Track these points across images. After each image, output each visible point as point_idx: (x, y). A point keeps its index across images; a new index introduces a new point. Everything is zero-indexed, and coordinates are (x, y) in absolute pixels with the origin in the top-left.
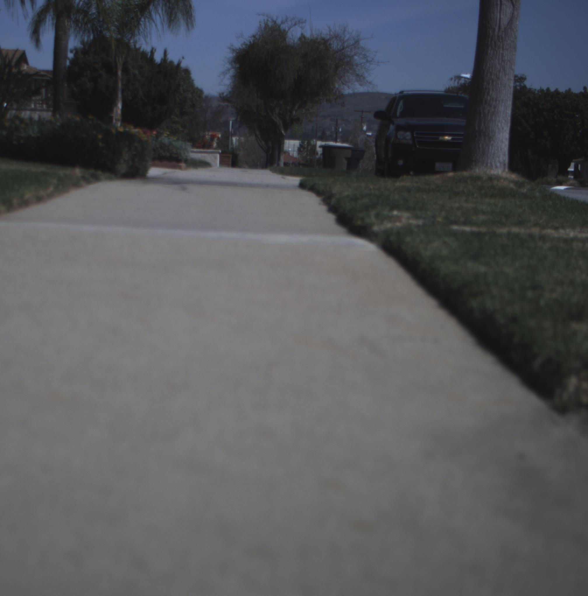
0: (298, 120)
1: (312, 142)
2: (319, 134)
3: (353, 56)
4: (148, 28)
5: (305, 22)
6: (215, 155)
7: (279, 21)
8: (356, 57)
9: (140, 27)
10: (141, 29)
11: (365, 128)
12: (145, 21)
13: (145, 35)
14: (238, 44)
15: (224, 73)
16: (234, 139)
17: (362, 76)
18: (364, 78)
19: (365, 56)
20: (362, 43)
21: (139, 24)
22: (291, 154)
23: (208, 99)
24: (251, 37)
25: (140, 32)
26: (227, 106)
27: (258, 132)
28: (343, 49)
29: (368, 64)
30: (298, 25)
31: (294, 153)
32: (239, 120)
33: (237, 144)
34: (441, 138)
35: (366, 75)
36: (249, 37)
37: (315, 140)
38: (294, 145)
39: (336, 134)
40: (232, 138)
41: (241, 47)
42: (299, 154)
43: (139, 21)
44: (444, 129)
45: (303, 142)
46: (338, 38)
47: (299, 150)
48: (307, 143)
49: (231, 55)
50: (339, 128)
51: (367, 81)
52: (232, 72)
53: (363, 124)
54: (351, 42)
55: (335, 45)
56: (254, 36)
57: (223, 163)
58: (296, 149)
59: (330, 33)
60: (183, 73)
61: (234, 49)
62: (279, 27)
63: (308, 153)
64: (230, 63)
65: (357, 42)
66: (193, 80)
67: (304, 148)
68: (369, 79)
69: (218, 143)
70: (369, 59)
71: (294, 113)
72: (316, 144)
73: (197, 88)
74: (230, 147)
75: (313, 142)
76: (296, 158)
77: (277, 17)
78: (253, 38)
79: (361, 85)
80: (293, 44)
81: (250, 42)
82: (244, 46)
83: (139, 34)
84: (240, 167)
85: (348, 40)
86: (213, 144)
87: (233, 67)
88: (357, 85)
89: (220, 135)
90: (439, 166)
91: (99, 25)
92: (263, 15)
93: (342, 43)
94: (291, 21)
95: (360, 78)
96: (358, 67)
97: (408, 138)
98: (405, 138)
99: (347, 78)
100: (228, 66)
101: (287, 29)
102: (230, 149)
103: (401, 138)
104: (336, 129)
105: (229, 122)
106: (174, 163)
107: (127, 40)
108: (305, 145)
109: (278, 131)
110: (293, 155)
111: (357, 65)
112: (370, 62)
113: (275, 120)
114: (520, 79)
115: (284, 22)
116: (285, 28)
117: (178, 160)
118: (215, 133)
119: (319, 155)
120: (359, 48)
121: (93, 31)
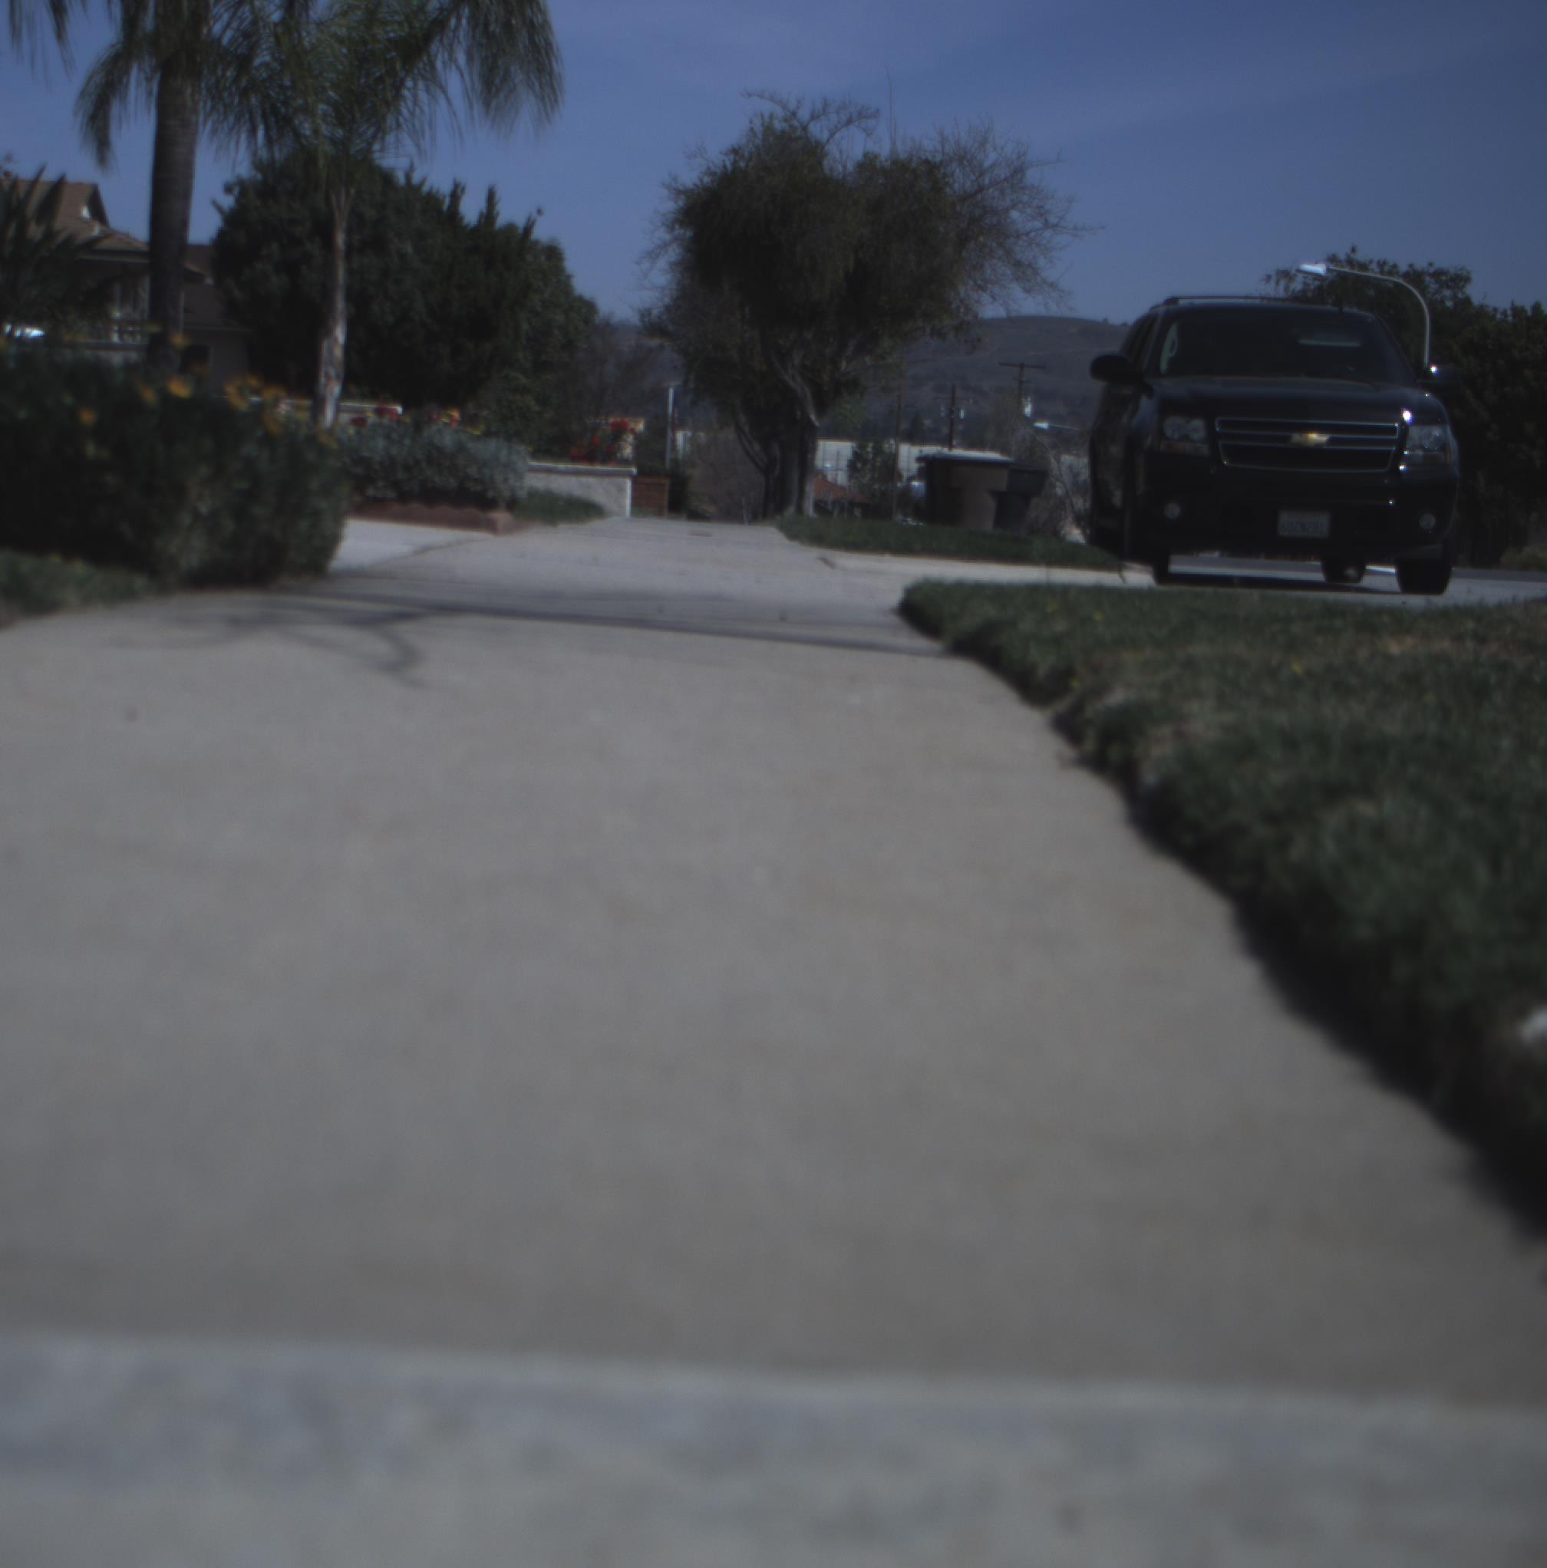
0: (853, 385)
1: (886, 446)
2: (905, 425)
3: (1007, 210)
5: (876, 114)
6: (620, 480)
7: (804, 114)
8: (1014, 214)
9: (402, 104)
10: (405, 111)
11: (1028, 410)
12: (415, 86)
13: (415, 130)
14: (690, 176)
15: (652, 255)
16: (680, 436)
17: (1030, 265)
18: (1036, 272)
19: (1041, 213)
20: (1032, 176)
21: (398, 96)
22: (830, 478)
23: (608, 329)
24: (726, 154)
25: (401, 120)
26: (661, 347)
27: (743, 419)
28: (981, 189)
29: (1047, 233)
30: (857, 123)
31: (837, 475)
32: (691, 385)
33: (688, 449)
34: (1296, 438)
35: (1042, 262)
36: (721, 153)
37: (892, 442)
38: (838, 454)
39: (952, 424)
40: (674, 435)
41: (698, 182)
42: (851, 477)
43: (398, 87)
44: (1305, 413)
45: (862, 447)
46: (965, 162)
47: (852, 467)
48: (874, 448)
49: (670, 206)
50: (959, 410)
51: (1045, 282)
52: (674, 253)
53: (1023, 400)
54: (1003, 173)
55: (960, 181)
56: (735, 151)
57: (643, 504)
58: (844, 464)
59: (943, 147)
60: (543, 258)
61: (681, 188)
62: (805, 128)
63: (876, 476)
64: (670, 226)
65: (1019, 171)
66: (569, 277)
67: (865, 462)
68: (1050, 274)
69: (637, 448)
70: (1053, 220)
71: (844, 365)
72: (897, 450)
73: (580, 299)
74: (669, 456)
75: (889, 445)
76: (842, 488)
77: (799, 102)
78: (732, 157)
79: (1028, 291)
80: (841, 177)
81: (724, 167)
82: (707, 179)
83: (399, 125)
84: (695, 516)
85: (993, 166)
86: (620, 449)
87: (676, 239)
88: (1016, 290)
89: (640, 426)
90: (1290, 523)
91: (282, 97)
92: (761, 96)
93: (977, 174)
94: (838, 113)
95: (1025, 273)
96: (1020, 242)
97: (1196, 436)
98: (1186, 438)
99: (988, 271)
100: (663, 235)
101: (825, 135)
102: (668, 464)
103: (1176, 436)
104: (952, 412)
105: (666, 390)
106: (472, 511)
107: (364, 145)
108: (868, 452)
109: (799, 413)
110: (836, 480)
111: (1018, 236)
112: (1055, 226)
113: (792, 384)
114: (1452, 280)
115: (818, 117)
116: (822, 131)
117: (486, 503)
118: (626, 420)
119: (904, 479)
120: (1023, 188)
121: (264, 117)
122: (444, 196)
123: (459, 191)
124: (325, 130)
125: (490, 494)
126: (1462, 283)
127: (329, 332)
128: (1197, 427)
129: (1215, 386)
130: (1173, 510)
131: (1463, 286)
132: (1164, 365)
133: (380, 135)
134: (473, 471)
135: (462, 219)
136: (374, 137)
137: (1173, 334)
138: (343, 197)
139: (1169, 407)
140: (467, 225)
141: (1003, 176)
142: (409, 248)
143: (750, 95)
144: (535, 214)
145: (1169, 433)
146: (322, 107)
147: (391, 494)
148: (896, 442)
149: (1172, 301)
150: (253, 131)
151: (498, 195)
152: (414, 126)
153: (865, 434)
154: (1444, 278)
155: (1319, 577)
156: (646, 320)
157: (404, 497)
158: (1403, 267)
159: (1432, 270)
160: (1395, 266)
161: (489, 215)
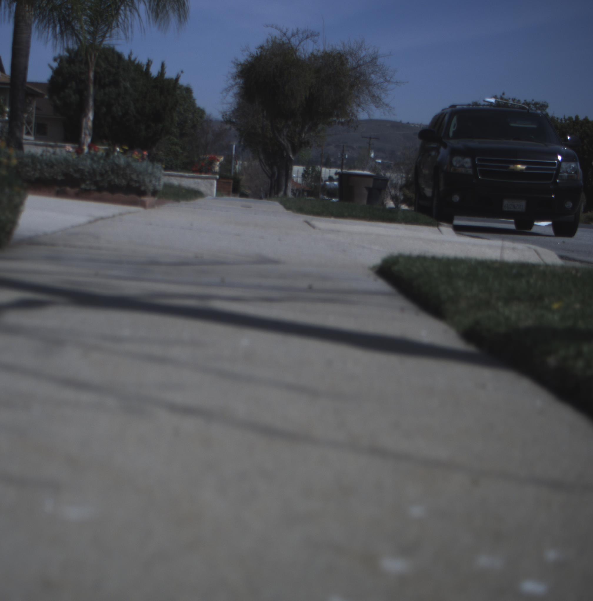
0: (307, 144)
1: (317, 169)
2: (324, 160)
3: (370, 74)
4: (129, 18)
5: (318, 34)
6: (212, 181)
7: (289, 34)
8: (373, 76)
9: (119, 17)
10: (120, 20)
11: (372, 155)
12: (125, 9)
13: (125, 28)
14: (243, 58)
15: (227, 90)
16: (237, 164)
17: (378, 97)
18: (380, 100)
19: (384, 75)
20: (380, 61)
21: (118, 14)
22: (295, 180)
23: (209, 121)
24: (258, 49)
25: (119, 24)
26: (231, 129)
27: (262, 157)
28: (359, 66)
29: (385, 84)
30: (310, 38)
31: (298, 179)
32: (242, 143)
33: (240, 168)
34: (512, 167)
35: (383, 95)
36: (256, 48)
37: (319, 167)
38: (298, 171)
39: (343, 160)
40: (235, 163)
42: (303, 180)
43: (117, 9)
44: (515, 156)
45: (307, 168)
46: (353, 55)
47: (304, 176)
48: (312, 169)
49: (234, 70)
50: (345, 155)
51: (384, 103)
52: (236, 90)
53: (370, 151)
54: (368, 59)
55: (351, 62)
56: (261, 47)
57: (221, 191)
58: (300, 175)
59: (344, 49)
60: (184, 92)
61: (239, 63)
62: (289, 40)
63: (313, 180)
64: (234, 78)
65: (374, 59)
66: (194, 100)
67: (309, 174)
68: (386, 100)
69: (220, 168)
70: (388, 78)
71: (303, 135)
72: (321, 170)
73: (199, 108)
74: (233, 171)
75: (318, 167)
76: (300, 184)
77: (287, 29)
78: (260, 50)
79: (377, 107)
80: (304, 58)
81: (257, 54)
82: (250, 59)
83: (118, 26)
84: (243, 195)
85: (364, 56)
86: (214, 168)
87: (236, 84)
88: (373, 107)
89: (222, 159)
90: (508, 204)
91: (67, 13)
92: (272, 27)
93: (358, 60)
94: (302, 34)
95: (376, 100)
96: (375, 87)
97: (467, 165)
98: (463, 166)
99: (361, 99)
100: (231, 82)
101: (298, 43)
102: (232, 174)
103: (458, 165)
104: (343, 155)
105: (232, 146)
106: (133, 197)
107: (103, 34)
108: (310, 171)
109: (285, 154)
110: (297, 181)
111: (374, 85)
112: (389, 81)
113: (283, 142)
114: (541, 106)
115: (295, 35)
116: (296, 41)
117: (142, 193)
118: (216, 156)
119: (323, 181)
120: (377, 65)
121: (60, 21)
122: (144, 65)
123: (150, 63)
124: (85, 27)
125: (143, 188)
126: (545, 108)
127: (86, 115)
128: (467, 162)
129: (474, 143)
130: (456, 198)
131: (545, 109)
132: (451, 134)
133: (110, 30)
134: (134, 177)
135: (151, 74)
136: (107, 31)
137: (455, 120)
138: (93, 57)
139: (454, 152)
140: (153, 77)
141: (368, 61)
142: (128, 85)
143: (267, 26)
144: (180, 73)
145: (454, 163)
146: (84, 17)
147: (93, 187)
148: (320, 167)
149: (453, 106)
150: (54, 28)
151: (165, 65)
152: (124, 26)
153: (310, 164)
154: (538, 106)
155: (513, 227)
156: (225, 117)
157: (100, 189)
158: (522, 101)
159: (533, 102)
160: (519, 101)
161: (162, 73)
